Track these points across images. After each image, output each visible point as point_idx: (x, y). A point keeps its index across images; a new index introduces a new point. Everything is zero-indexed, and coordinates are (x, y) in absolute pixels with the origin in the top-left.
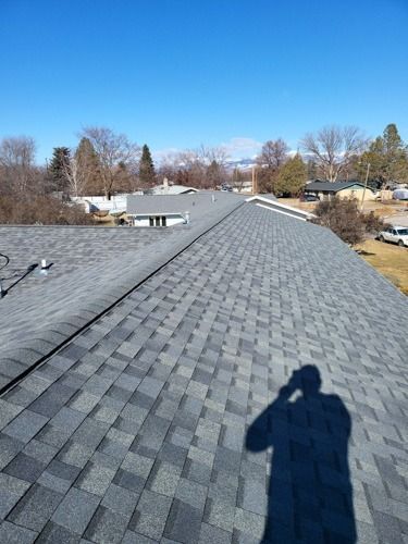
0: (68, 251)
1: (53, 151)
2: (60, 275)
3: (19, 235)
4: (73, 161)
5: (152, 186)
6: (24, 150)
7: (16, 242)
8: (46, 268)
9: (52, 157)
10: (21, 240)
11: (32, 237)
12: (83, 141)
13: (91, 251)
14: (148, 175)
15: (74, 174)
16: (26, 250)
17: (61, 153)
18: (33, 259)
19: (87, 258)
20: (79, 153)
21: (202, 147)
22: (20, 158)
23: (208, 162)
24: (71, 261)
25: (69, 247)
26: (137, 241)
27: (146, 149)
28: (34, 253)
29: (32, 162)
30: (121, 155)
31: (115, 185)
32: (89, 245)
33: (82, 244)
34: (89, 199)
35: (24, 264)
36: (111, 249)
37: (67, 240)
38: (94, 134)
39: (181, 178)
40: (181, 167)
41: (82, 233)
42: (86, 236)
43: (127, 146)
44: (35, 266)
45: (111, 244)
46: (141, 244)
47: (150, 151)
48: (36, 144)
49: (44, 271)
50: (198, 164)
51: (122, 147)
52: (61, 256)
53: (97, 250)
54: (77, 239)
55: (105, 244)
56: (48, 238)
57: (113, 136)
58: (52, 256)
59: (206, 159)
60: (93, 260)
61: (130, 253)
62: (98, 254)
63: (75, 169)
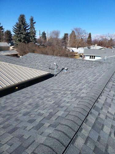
0: (72, 66)
1: (64, 34)
2: (70, 72)
3: (59, 59)
4: (69, 37)
5: (90, 46)
6: (57, 34)
7: (58, 61)
8: (66, 70)
9: (64, 36)
10: (60, 61)
11: (63, 60)
12: (72, 32)
13: (78, 67)
14: (89, 42)
15: (69, 41)
16: (61, 64)
17: (66, 35)
18: (63, 67)
19: (77, 69)
20: (71, 35)
21: (109, 34)
22: (56, 36)
23: (109, 39)
24: (73, 69)
25: (72, 65)
26: (92, 65)
27: (90, 34)
28: (63, 65)
29: (58, 37)
30: (83, 36)
31: (80, 45)
32: (78, 65)
33: (76, 64)
34: (72, 48)
35: (60, 68)
36: (84, 67)
37: (71, 62)
38: (76, 30)
39: (100, 44)
40: (100, 40)
41: (76, 61)
42: (77, 62)
43: (85, 33)
44: (63, 69)
45: (84, 65)
46: (93, 66)
47: (91, 35)
48: (60, 32)
49: (65, 71)
50: (106, 39)
51: (83, 34)
52: (70, 67)
53: (80, 66)
54: (74, 62)
55: (82, 65)
56: (67, 61)
57: (82, 30)
58: (68, 66)
59: (109, 38)
60: (79, 69)
61: (90, 69)
62: (80, 68)
63: (69, 40)
